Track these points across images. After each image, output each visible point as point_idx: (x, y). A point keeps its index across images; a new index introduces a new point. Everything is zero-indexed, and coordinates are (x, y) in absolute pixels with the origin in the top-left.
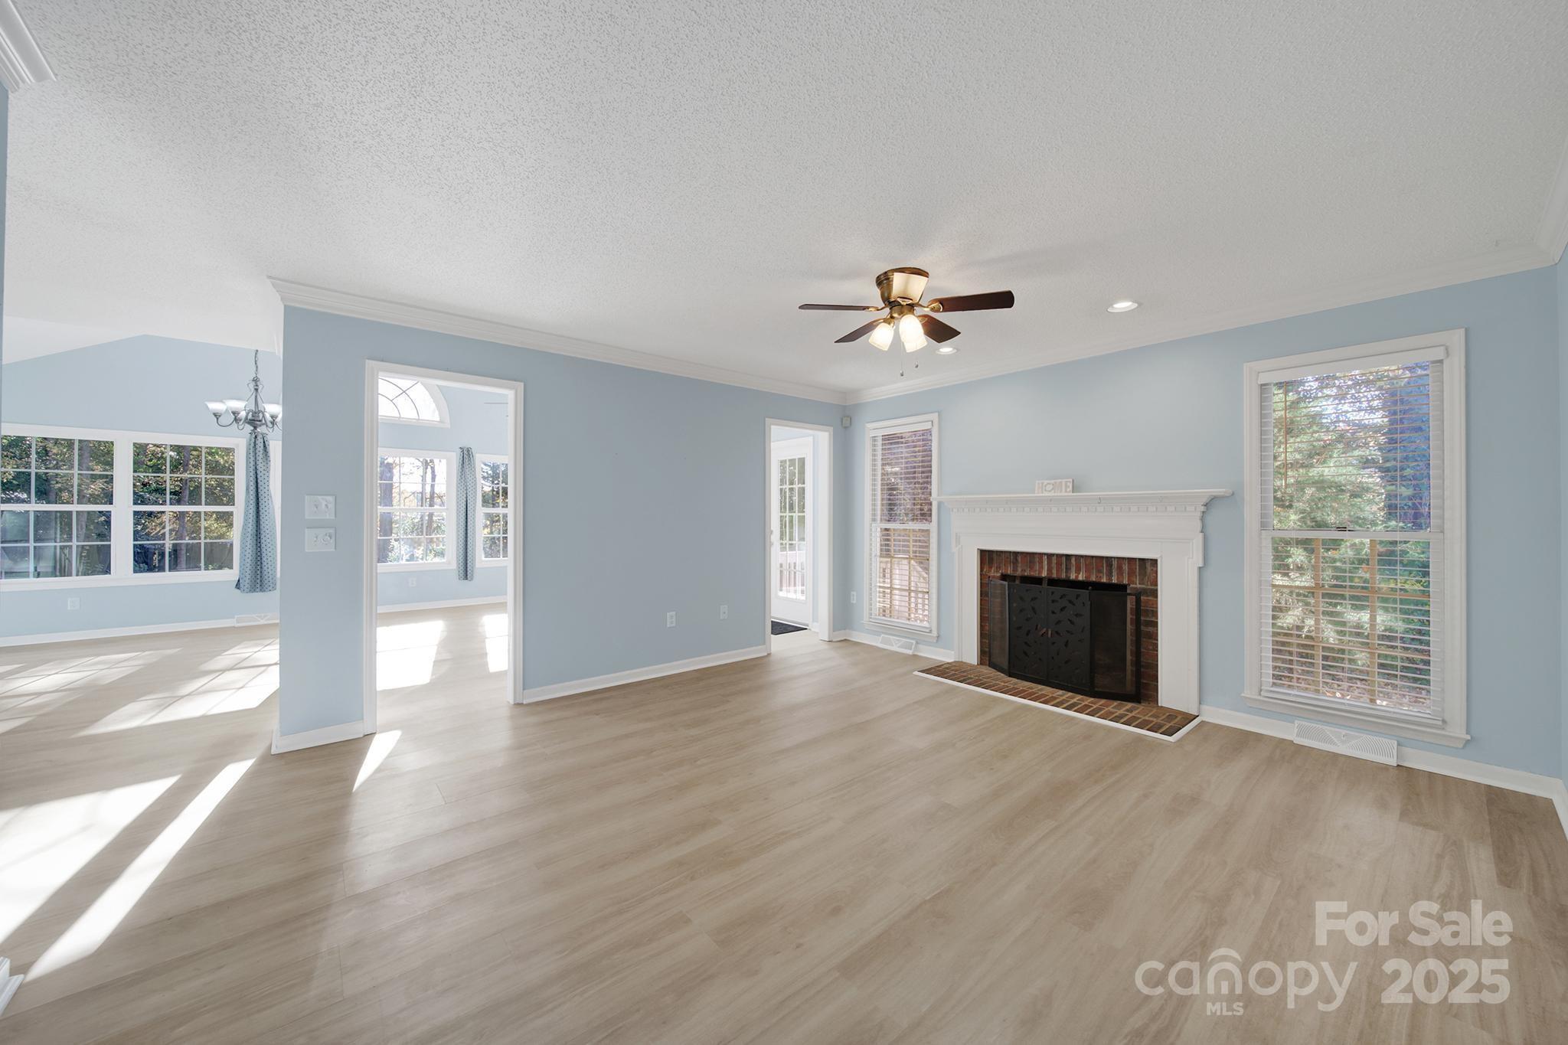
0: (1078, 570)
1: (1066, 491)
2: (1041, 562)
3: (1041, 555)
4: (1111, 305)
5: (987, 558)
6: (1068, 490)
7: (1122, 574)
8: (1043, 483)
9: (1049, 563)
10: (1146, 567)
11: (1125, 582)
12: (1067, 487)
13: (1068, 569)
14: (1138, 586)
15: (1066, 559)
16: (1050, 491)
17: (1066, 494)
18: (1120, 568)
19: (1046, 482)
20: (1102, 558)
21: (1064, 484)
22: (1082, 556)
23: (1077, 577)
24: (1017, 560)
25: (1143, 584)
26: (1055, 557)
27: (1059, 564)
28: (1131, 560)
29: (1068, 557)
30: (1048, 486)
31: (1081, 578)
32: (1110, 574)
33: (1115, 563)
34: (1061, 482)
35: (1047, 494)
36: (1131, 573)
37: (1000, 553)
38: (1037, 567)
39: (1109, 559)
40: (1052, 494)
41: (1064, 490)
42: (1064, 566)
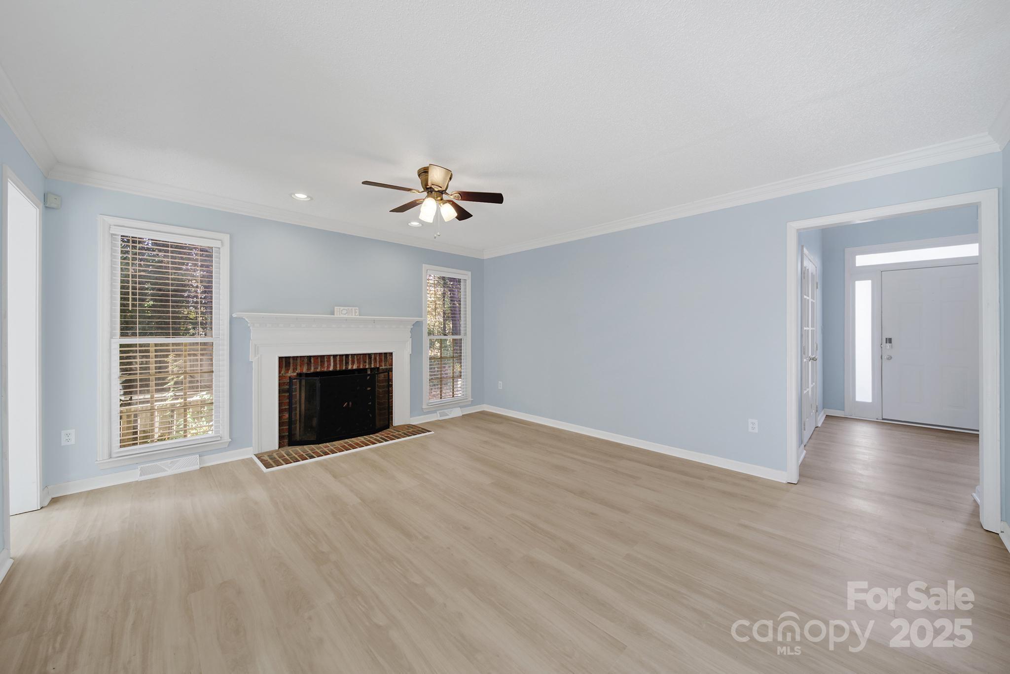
0: (353, 363)
1: (355, 315)
2: (329, 361)
3: (329, 356)
4: (410, 222)
5: (285, 362)
6: (357, 314)
7: (376, 362)
8: (340, 309)
9: (335, 361)
10: (387, 357)
11: (378, 366)
12: (355, 312)
13: (347, 363)
14: (384, 367)
15: (346, 357)
16: (345, 314)
17: (355, 317)
18: (375, 359)
19: (342, 308)
20: (366, 354)
21: (354, 310)
22: (355, 355)
23: (352, 367)
24: (310, 362)
25: (386, 366)
26: (339, 357)
27: (341, 361)
28: (380, 354)
29: (347, 356)
30: (344, 311)
31: (355, 367)
32: (370, 363)
33: (373, 356)
34: (351, 309)
35: (342, 316)
36: (381, 361)
37: (295, 358)
38: (326, 365)
39: (370, 355)
40: (346, 316)
41: (354, 314)
42: (344, 362)
